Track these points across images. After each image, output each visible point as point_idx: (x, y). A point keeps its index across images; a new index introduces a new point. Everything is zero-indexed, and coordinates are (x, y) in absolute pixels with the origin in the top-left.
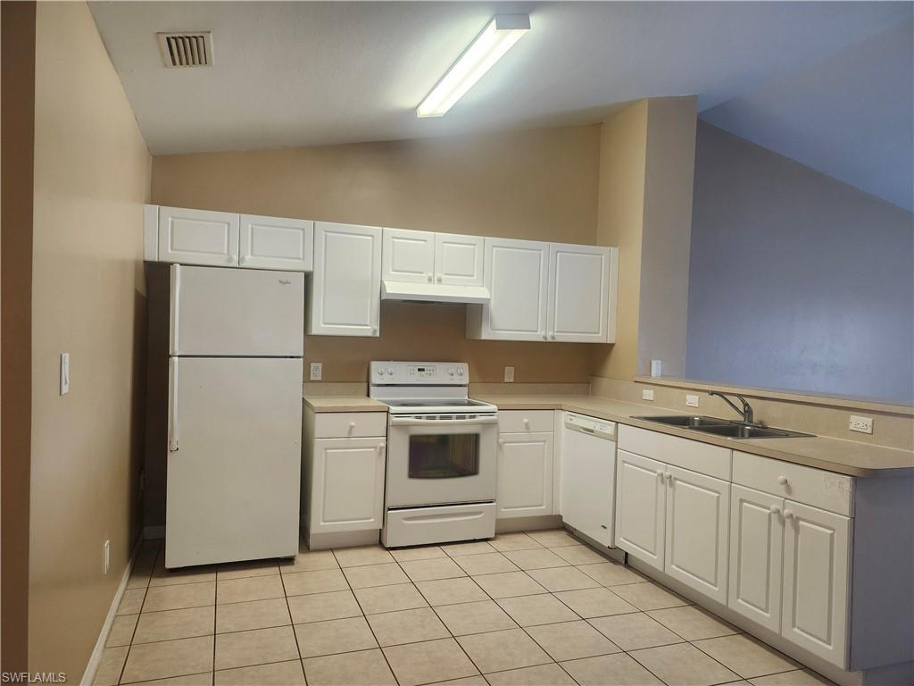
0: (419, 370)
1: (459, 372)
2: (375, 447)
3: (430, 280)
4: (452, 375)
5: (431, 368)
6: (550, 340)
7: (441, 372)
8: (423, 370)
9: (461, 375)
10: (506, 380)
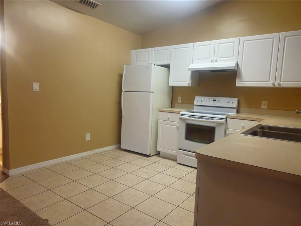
0: (214, 100)
1: (233, 102)
2: (176, 126)
3: (212, 61)
4: (228, 103)
5: (219, 100)
6: (277, 85)
7: (223, 102)
8: (215, 100)
9: (233, 103)
10: (262, 108)
